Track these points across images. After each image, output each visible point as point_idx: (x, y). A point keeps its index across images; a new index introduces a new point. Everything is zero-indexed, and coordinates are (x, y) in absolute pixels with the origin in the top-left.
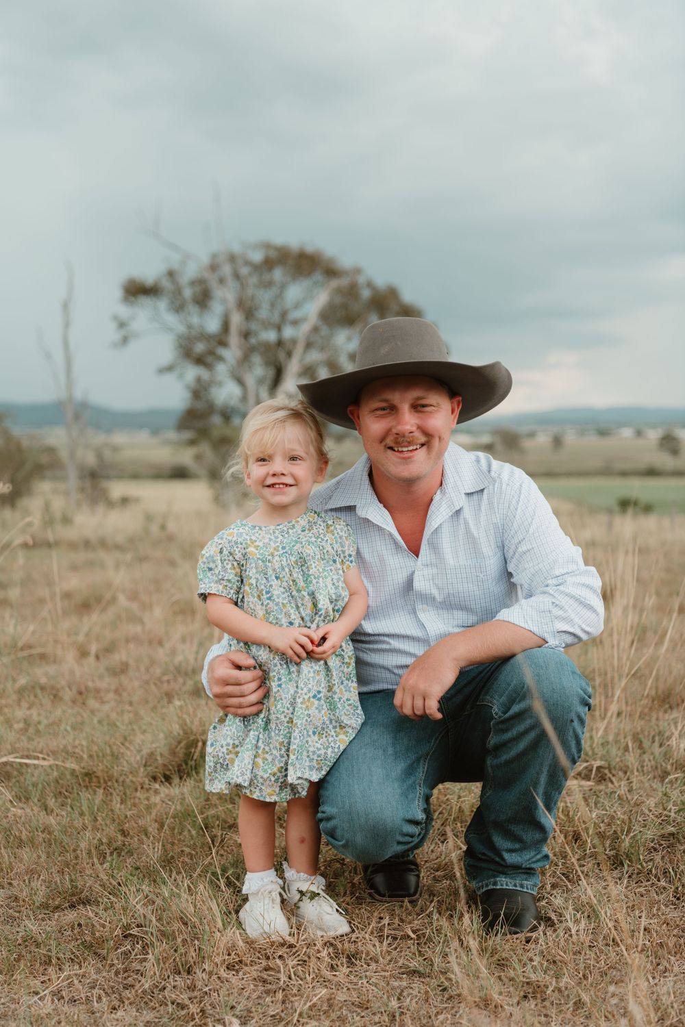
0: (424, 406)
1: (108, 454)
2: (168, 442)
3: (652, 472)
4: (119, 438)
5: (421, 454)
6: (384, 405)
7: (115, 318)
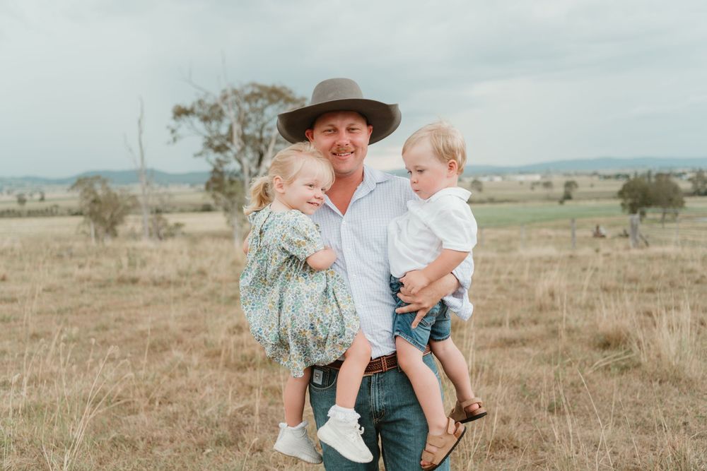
0: (353, 129)
1: (166, 198)
2: (200, 191)
4: (173, 189)
5: (351, 157)
6: (330, 128)
7: (168, 127)
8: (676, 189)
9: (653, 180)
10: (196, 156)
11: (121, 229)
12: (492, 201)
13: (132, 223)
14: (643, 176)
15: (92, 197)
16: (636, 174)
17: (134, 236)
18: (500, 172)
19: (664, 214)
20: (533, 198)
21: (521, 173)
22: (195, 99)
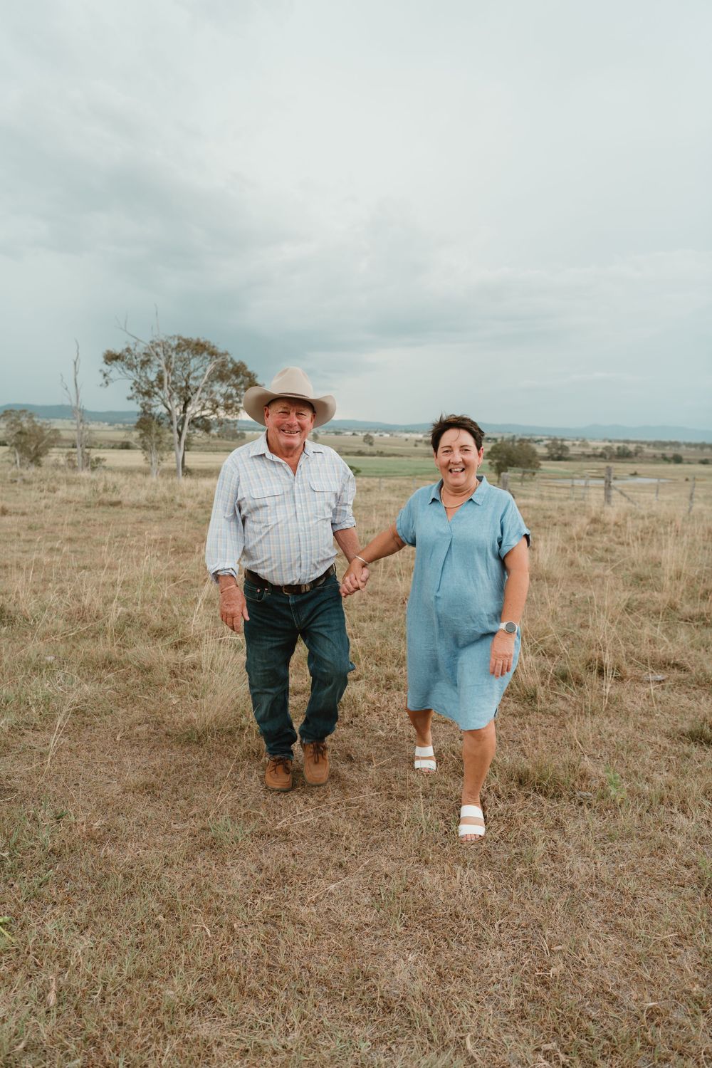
3: (360, 453)
4: (93, 426)
8: (534, 454)
9: (516, 444)
10: (129, 398)
11: (43, 459)
12: (381, 454)
13: (55, 455)
14: (508, 441)
15: (18, 429)
16: (503, 438)
17: (56, 466)
18: (389, 429)
19: (524, 473)
20: (416, 454)
21: (407, 432)
22: (125, 347)
